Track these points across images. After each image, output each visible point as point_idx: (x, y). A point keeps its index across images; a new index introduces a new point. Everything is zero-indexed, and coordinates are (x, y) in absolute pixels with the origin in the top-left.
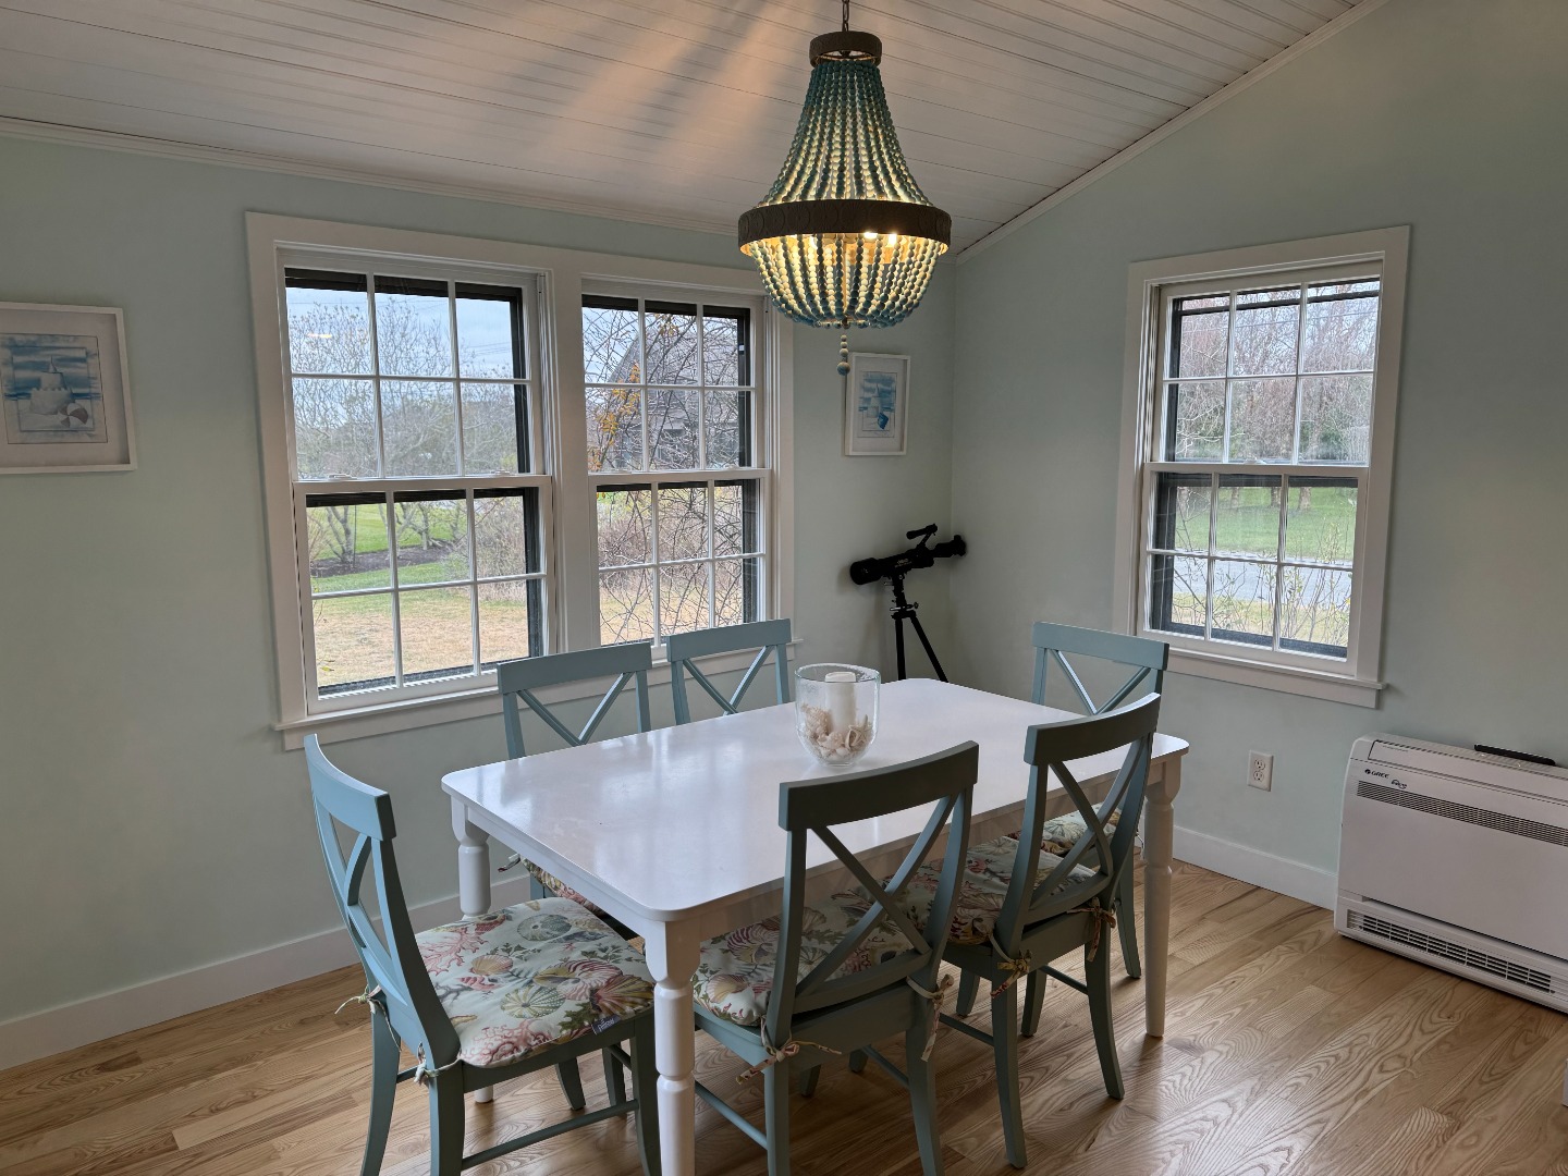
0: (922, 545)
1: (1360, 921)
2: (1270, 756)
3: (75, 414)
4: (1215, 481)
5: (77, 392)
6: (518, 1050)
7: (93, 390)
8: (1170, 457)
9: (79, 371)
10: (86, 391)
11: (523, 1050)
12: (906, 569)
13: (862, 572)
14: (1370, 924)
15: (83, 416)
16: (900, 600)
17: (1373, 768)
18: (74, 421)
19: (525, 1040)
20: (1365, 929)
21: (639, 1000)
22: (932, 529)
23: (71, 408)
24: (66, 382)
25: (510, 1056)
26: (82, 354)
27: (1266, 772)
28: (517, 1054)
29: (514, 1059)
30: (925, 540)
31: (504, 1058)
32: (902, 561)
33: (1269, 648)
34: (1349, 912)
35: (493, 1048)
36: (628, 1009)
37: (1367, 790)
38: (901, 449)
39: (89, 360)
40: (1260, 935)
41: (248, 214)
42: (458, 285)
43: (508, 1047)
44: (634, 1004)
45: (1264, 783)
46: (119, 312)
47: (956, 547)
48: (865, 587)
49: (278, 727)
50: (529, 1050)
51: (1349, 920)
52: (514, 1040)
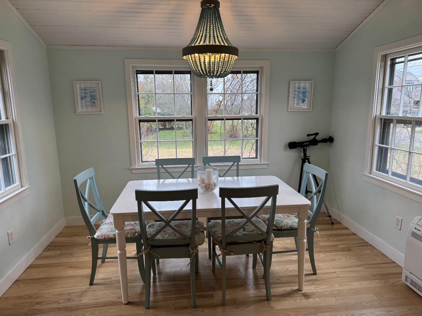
0: (314, 139)
1: (409, 281)
2: (401, 218)
3: (92, 102)
4: (395, 122)
5: (93, 98)
6: (103, 237)
7: (96, 98)
8: (388, 113)
9: (93, 94)
10: (94, 98)
11: (104, 237)
12: (308, 145)
13: (292, 145)
14: (412, 282)
15: (94, 103)
16: (305, 154)
17: (418, 227)
18: (92, 104)
19: (105, 236)
20: (411, 283)
21: (132, 234)
22: (317, 134)
23: (92, 101)
24: (91, 96)
25: (101, 238)
26: (93, 91)
27: (400, 224)
28: (102, 238)
29: (101, 239)
30: (315, 137)
31: (100, 238)
32: (305, 143)
33: (405, 181)
34: (406, 276)
35: (98, 235)
36: (129, 235)
37: (414, 235)
38: (310, 109)
39: (95, 92)
40: (373, 276)
41: (125, 60)
42: (175, 71)
43: (101, 236)
44: (131, 235)
45: (399, 227)
46: (100, 82)
47: (330, 140)
48: (294, 150)
49: (131, 168)
50: (105, 238)
51: (406, 279)
52: (103, 235)
